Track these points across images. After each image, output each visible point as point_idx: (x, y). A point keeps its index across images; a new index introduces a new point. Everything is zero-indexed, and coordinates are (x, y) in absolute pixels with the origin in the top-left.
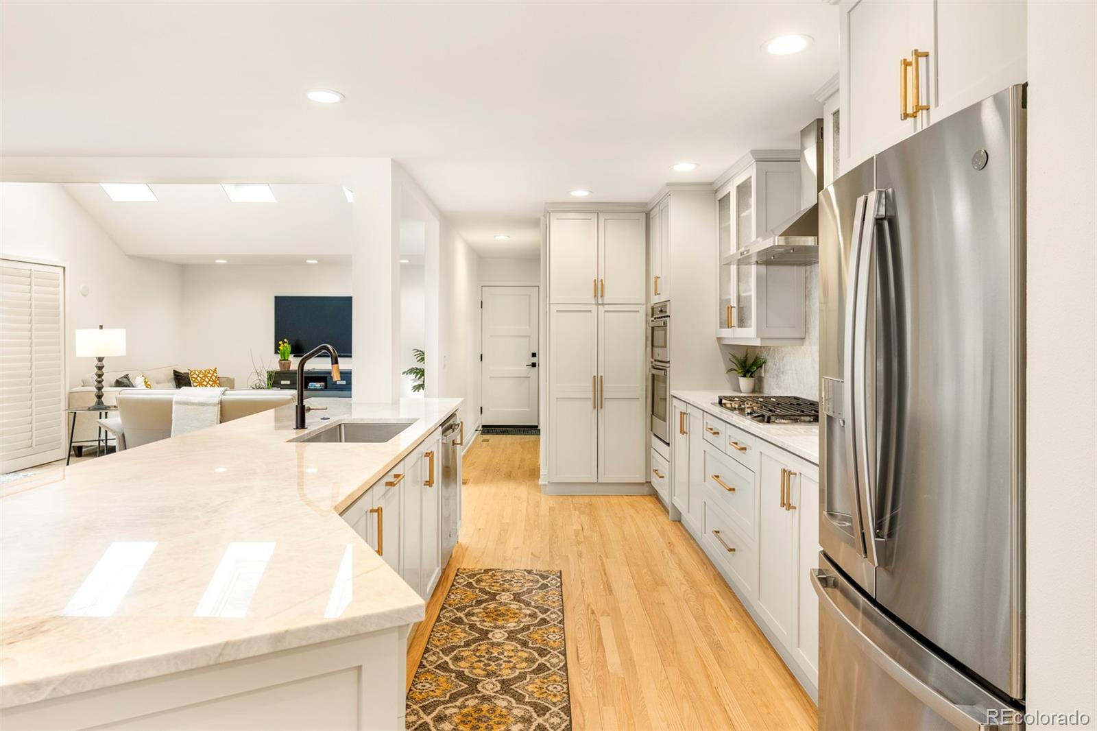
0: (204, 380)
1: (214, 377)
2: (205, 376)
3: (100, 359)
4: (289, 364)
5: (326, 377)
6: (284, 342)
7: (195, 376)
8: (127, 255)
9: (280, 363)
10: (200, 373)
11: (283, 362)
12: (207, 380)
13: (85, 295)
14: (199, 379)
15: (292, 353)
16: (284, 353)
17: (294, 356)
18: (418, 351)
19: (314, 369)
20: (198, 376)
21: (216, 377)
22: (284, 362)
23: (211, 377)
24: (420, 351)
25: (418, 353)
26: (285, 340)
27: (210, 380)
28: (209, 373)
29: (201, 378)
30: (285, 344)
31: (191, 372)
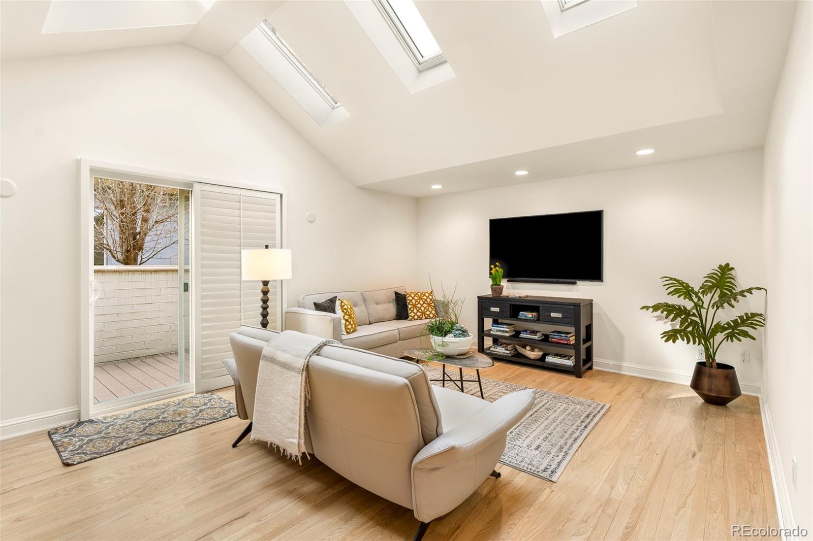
0: (419, 303)
1: (428, 300)
2: (420, 298)
3: (266, 283)
4: (501, 289)
5: (539, 307)
6: (496, 266)
7: (410, 298)
8: (358, 187)
9: (492, 288)
10: (415, 296)
11: (494, 286)
12: (422, 302)
13: (311, 222)
14: (414, 301)
15: (504, 277)
16: (496, 277)
17: (508, 281)
18: (671, 279)
19: (527, 296)
20: (413, 298)
21: (431, 300)
22: (497, 288)
23: (426, 300)
24: (675, 280)
25: (670, 282)
26: (497, 264)
27: (424, 303)
28: (424, 295)
29: (416, 301)
30: (497, 268)
31: (407, 294)
